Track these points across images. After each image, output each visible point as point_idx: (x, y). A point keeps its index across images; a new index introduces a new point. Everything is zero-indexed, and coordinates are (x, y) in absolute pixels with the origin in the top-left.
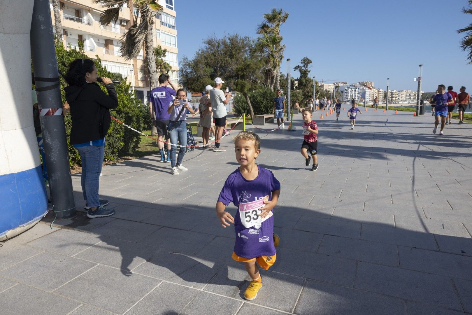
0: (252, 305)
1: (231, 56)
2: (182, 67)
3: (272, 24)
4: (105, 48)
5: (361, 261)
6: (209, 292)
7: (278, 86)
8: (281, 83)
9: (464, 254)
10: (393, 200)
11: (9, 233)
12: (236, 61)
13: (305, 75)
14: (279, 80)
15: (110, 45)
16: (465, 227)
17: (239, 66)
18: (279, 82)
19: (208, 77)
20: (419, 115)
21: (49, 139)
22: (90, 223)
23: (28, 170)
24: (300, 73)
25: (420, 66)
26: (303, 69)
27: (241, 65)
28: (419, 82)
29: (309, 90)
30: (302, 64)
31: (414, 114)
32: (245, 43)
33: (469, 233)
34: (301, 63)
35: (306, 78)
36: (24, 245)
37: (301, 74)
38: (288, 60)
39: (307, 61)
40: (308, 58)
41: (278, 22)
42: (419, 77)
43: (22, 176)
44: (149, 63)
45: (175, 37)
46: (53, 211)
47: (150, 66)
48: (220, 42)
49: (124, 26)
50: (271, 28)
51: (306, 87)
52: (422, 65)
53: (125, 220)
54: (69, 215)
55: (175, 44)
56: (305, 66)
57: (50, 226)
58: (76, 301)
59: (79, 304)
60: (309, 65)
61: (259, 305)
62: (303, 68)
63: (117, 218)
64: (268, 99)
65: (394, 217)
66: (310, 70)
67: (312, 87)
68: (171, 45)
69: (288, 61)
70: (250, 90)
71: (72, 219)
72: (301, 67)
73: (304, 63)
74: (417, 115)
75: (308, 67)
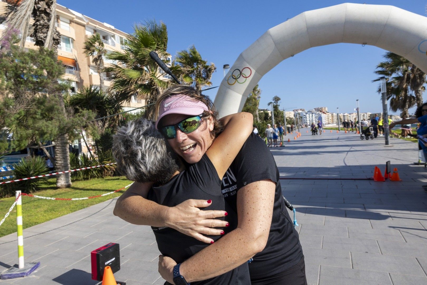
13: (277, 109)
14: (258, 114)
24: (273, 108)
25: (357, 100)
28: (358, 111)
34: (273, 100)
35: (277, 111)
39: (277, 99)
42: (358, 108)
51: (278, 117)
56: (276, 102)
60: (279, 102)
62: (275, 104)
66: (280, 105)
67: (283, 117)
72: (273, 103)
73: (275, 100)
75: (278, 103)
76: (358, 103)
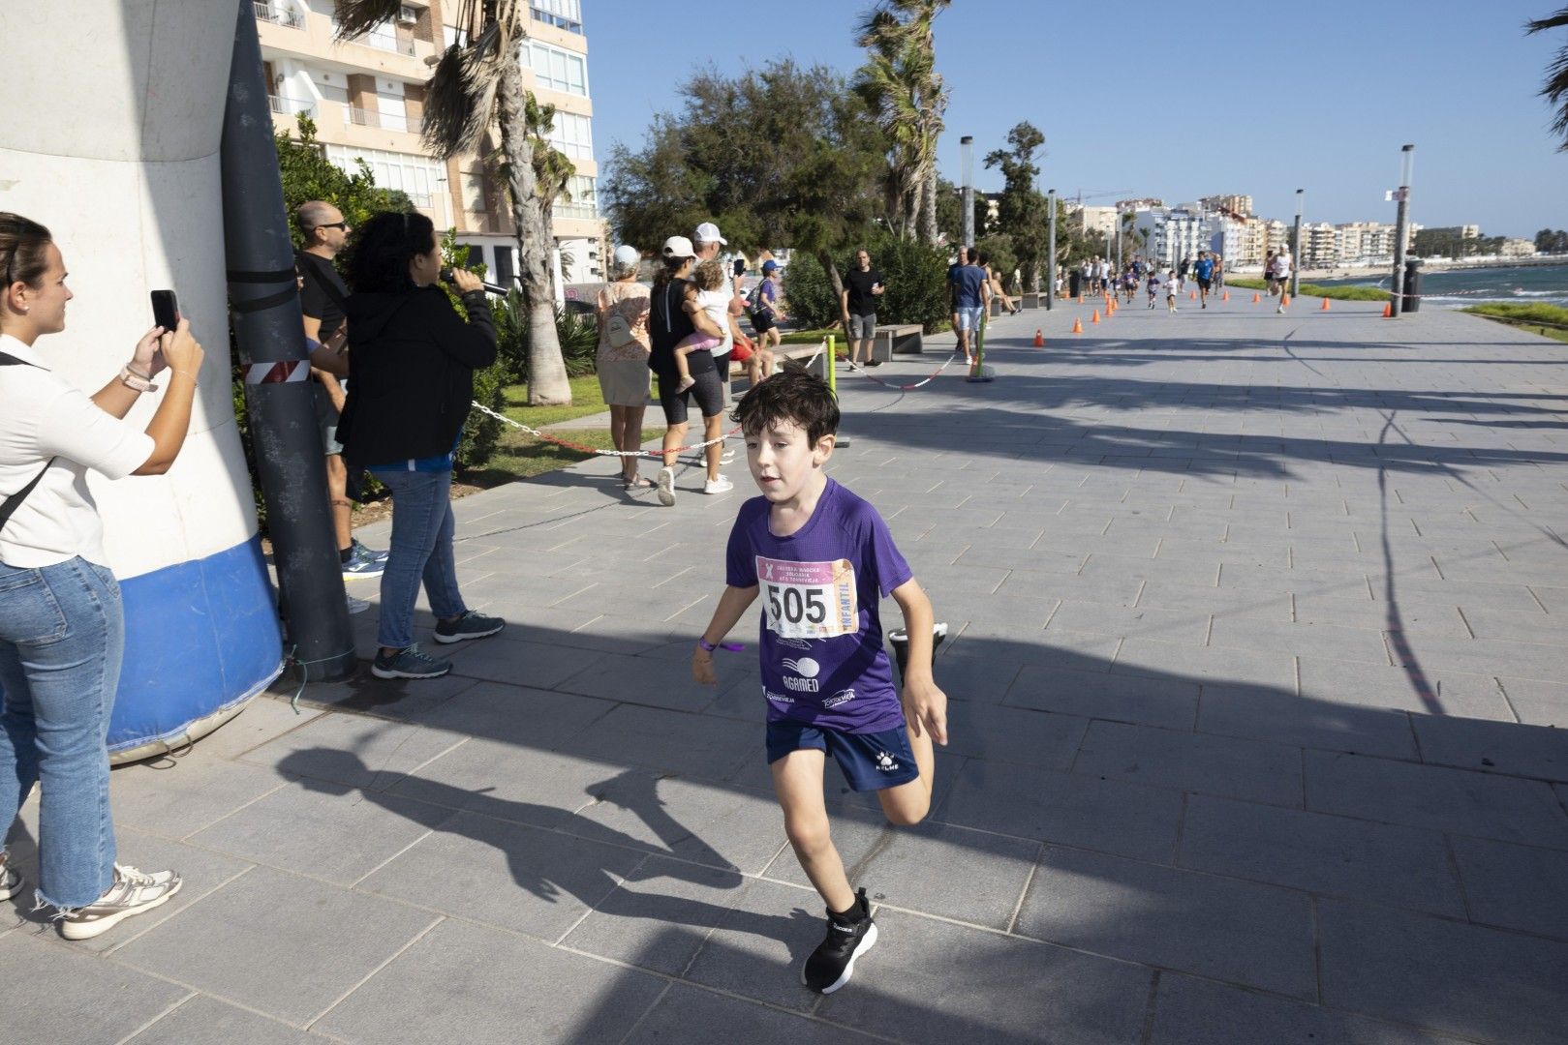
0: (899, 913)
1: (775, 135)
2: (614, 179)
3: (906, 13)
4: (349, 102)
5: (1195, 793)
6: (780, 882)
7: (933, 222)
8: (942, 215)
9: (1491, 769)
10: (1298, 611)
11: (194, 728)
12: (791, 153)
13: (1021, 184)
14: (932, 202)
15: (365, 95)
16: (1503, 690)
17: (801, 168)
18: (934, 208)
19: (699, 206)
20: (1400, 314)
21: (276, 453)
22: (405, 695)
23: (231, 550)
24: (1005, 177)
25: (1406, 148)
26: (1015, 165)
27: (808, 164)
28: (1401, 205)
29: (1033, 232)
30: (1011, 145)
31: (1383, 309)
32: (817, 88)
33: (1510, 705)
34: (1011, 140)
35: (1026, 195)
36: (234, 759)
37: (1010, 179)
38: (965, 140)
39: (1029, 137)
40: (1033, 126)
41: (925, 8)
42: (1403, 188)
43: (217, 565)
44: (513, 169)
45: (580, 60)
46: (295, 661)
47: (518, 176)
48: (735, 88)
49: (408, 26)
50: (904, 26)
51: (1028, 224)
52: (1412, 146)
53: (506, 683)
54: (340, 671)
55: (580, 84)
56: (1022, 153)
57: (290, 706)
58: (425, 908)
59: (434, 917)
60: (1037, 150)
61: (918, 913)
63: (483, 680)
64: (899, 273)
65: (1298, 663)
66: (1038, 169)
67: (1045, 223)
68: (568, 90)
69: (965, 146)
70: (841, 246)
71: (350, 685)
72: (1006, 154)
73: (1020, 142)
74: (1393, 313)
75: (1032, 157)
76: (1407, 159)
